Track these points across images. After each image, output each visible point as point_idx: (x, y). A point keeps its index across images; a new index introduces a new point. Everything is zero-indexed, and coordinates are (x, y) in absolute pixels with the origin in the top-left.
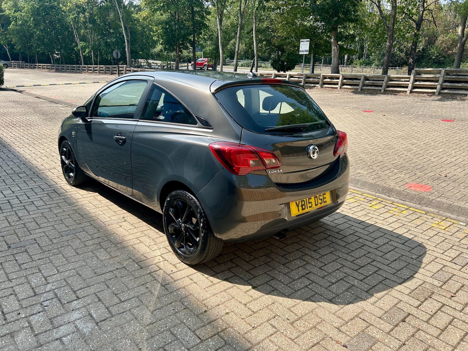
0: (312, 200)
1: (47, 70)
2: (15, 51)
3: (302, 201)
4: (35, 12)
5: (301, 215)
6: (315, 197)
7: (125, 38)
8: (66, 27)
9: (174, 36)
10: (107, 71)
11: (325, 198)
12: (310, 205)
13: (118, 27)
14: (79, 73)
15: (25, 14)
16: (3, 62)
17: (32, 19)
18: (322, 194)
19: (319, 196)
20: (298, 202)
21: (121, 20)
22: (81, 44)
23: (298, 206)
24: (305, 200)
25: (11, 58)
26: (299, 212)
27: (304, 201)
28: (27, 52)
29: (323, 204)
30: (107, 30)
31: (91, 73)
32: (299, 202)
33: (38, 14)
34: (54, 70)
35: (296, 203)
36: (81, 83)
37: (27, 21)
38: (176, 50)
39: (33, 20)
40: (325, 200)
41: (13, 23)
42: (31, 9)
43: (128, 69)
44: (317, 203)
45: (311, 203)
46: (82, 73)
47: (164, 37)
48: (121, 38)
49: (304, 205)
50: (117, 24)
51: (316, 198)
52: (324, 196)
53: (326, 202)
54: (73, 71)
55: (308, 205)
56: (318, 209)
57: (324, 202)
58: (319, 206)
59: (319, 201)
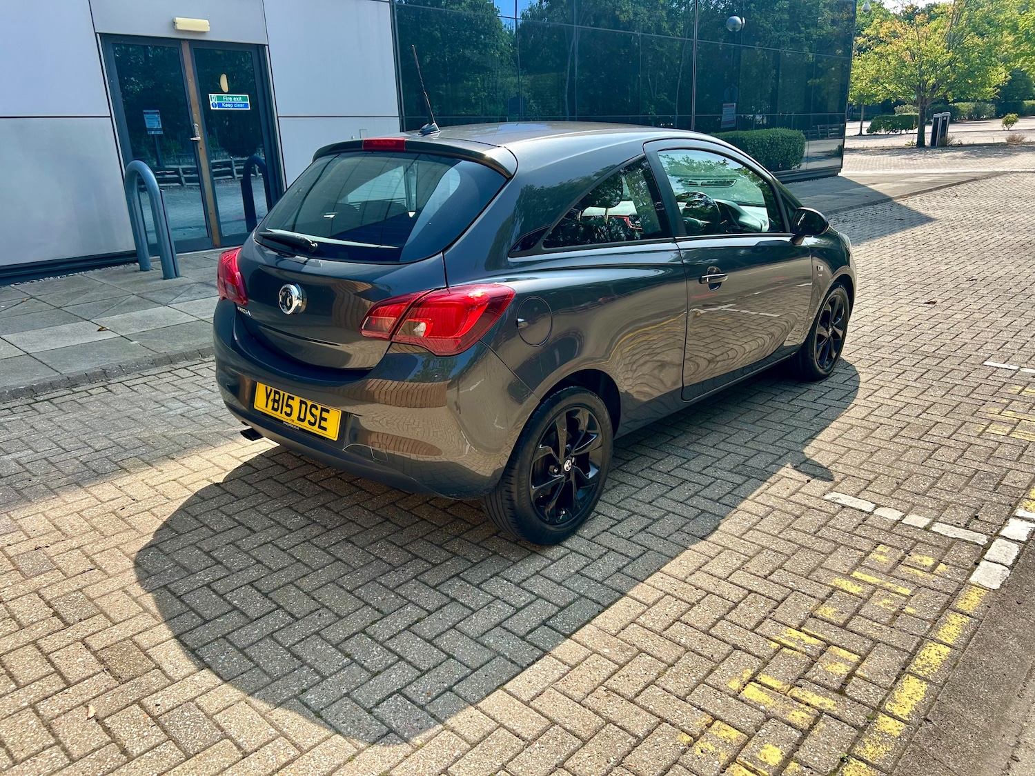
0: (295, 403)
3: (275, 393)
5: (269, 417)
6: (301, 403)
11: (325, 420)
12: (288, 410)
18: (319, 407)
19: (312, 406)
20: (269, 390)
23: (268, 397)
24: (282, 393)
26: (267, 409)
27: (279, 393)
29: (315, 429)
32: (271, 391)
35: (266, 389)
40: (323, 424)
44: (302, 417)
45: (291, 407)
49: (278, 402)
51: (304, 406)
52: (325, 415)
53: (325, 429)
55: (285, 408)
56: (300, 429)
57: (320, 427)
58: (305, 426)
59: (309, 417)
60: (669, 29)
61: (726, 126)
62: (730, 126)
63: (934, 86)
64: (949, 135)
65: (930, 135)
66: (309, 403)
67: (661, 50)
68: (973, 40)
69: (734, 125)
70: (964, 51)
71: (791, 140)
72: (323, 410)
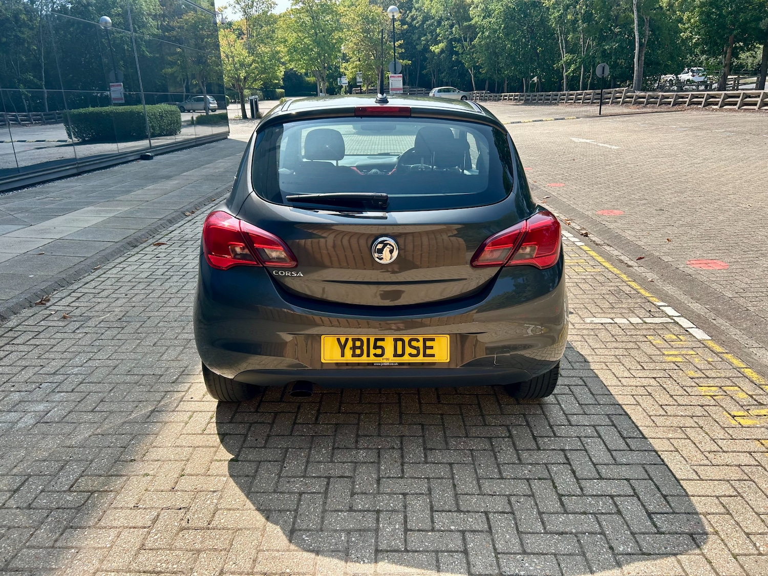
0: (387, 343)
1: (513, 102)
2: (481, 77)
3: (354, 340)
4: (509, 15)
5: (347, 364)
6: (396, 340)
7: (636, 40)
8: (550, 34)
9: (723, 26)
10: (596, 99)
11: (431, 348)
12: (379, 351)
13: (629, 22)
14: (555, 104)
15: (494, 20)
16: (462, 93)
17: (503, 26)
18: (421, 339)
19: (411, 340)
20: (343, 340)
21: (635, 9)
22: (566, 57)
23: (343, 347)
24: (364, 338)
25: (476, 86)
26: (343, 358)
27: (360, 339)
28: (495, 77)
29: (420, 359)
30: (610, 30)
31: (571, 104)
32: (347, 340)
33: (513, 18)
34: (522, 102)
35: (339, 340)
36: (535, 121)
37: (495, 31)
38: (726, 53)
39: (505, 28)
40: (428, 352)
41: (479, 35)
42: (504, 11)
43: (629, 94)
44: (400, 352)
45: (382, 348)
46: (558, 105)
47: (702, 32)
48: (630, 41)
49: (361, 348)
50: (627, 17)
51: (400, 344)
52: (428, 344)
53: (433, 356)
54: (547, 102)
55: (372, 351)
56: (400, 364)
57: (425, 355)
58: (406, 359)
59: (408, 350)
60: (28, 20)
61: (116, 102)
62: (120, 102)
63: (245, 78)
64: (260, 110)
65: (250, 110)
66: (407, 339)
67: (23, 36)
68: (262, 49)
69: (123, 102)
70: (259, 55)
71: (172, 113)
72: (425, 340)
